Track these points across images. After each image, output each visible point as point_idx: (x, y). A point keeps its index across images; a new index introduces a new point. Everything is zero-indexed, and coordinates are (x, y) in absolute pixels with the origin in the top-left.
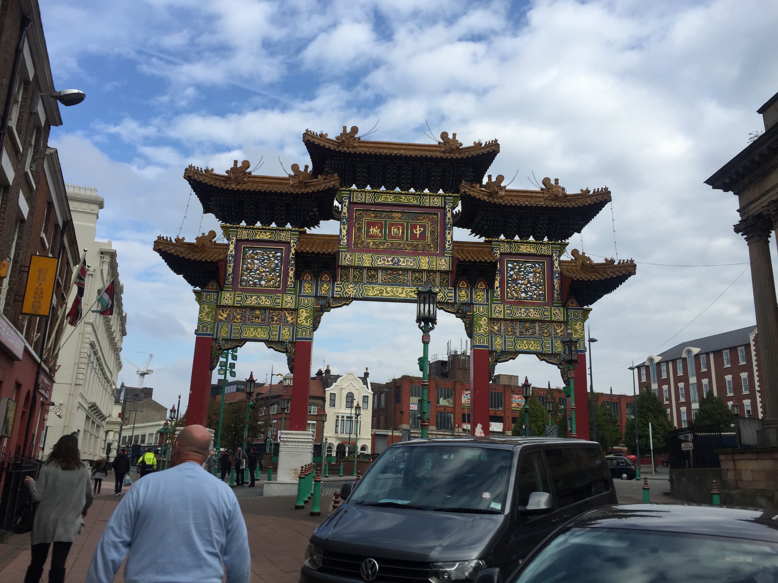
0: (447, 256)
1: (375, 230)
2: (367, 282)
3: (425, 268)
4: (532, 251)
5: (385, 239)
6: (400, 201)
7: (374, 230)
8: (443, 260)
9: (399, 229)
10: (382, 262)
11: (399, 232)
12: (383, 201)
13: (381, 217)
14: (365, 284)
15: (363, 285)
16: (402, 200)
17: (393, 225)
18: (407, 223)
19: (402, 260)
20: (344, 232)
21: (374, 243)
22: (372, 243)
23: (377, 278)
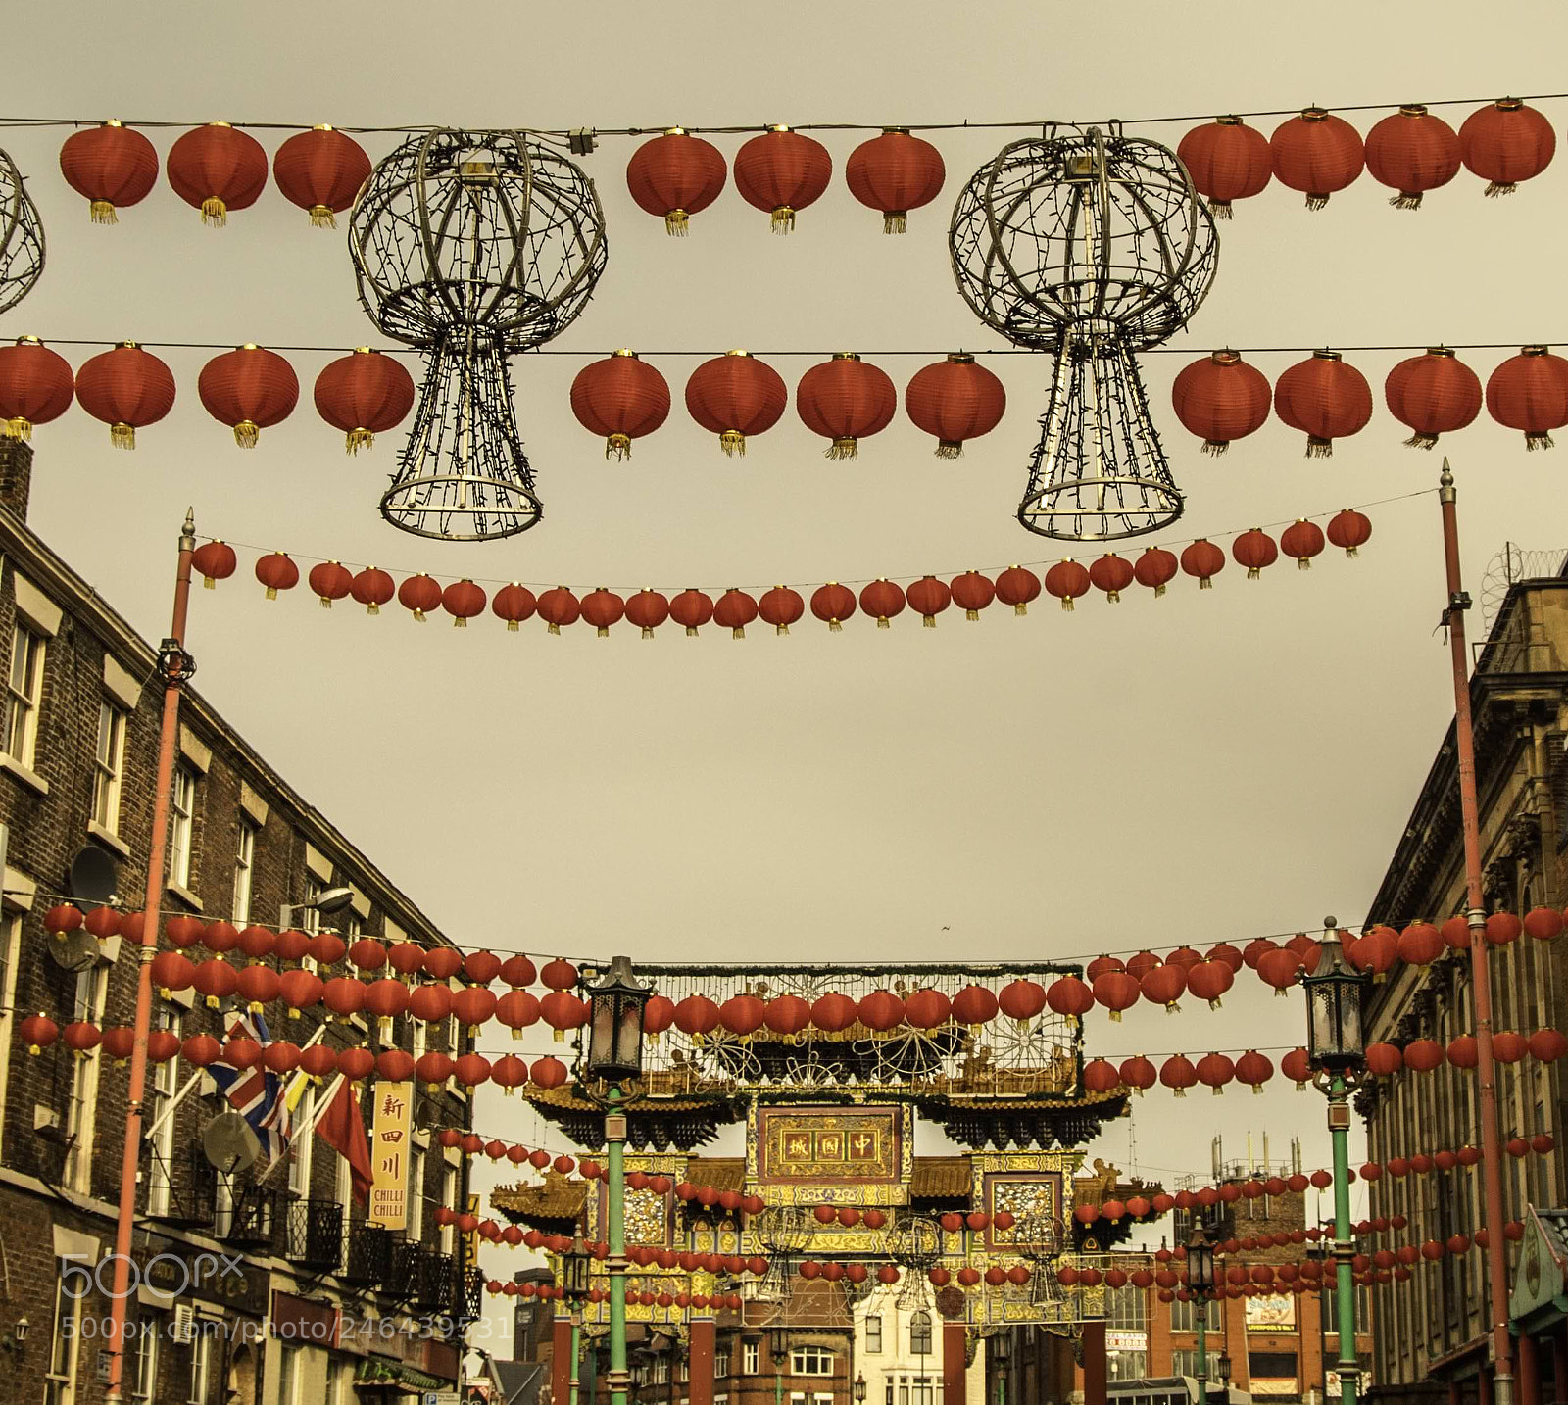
0: (904, 1183)
2: (788, 1229)
3: (872, 1204)
4: (1033, 1167)
5: (814, 1160)
7: (798, 1147)
8: (898, 1190)
9: (833, 1143)
10: (810, 1197)
11: (834, 1148)
13: (806, 1125)
14: (784, 1232)
15: (782, 1234)
17: (825, 1136)
18: (846, 1132)
19: (838, 1192)
20: (753, 1155)
21: (798, 1168)
22: (794, 1168)
23: (803, 1222)
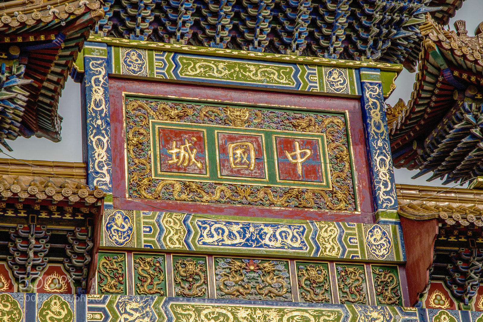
0: (385, 223)
1: (183, 151)
2: (178, 295)
3: (334, 254)
5: (213, 175)
6: (246, 78)
7: (182, 153)
9: (246, 151)
10: (216, 237)
11: (249, 158)
12: (200, 74)
13: (196, 118)
14: (171, 299)
15: (166, 302)
16: (251, 75)
17: (231, 139)
18: (268, 135)
19: (269, 231)
21: (186, 186)
22: (178, 187)
23: (205, 283)
